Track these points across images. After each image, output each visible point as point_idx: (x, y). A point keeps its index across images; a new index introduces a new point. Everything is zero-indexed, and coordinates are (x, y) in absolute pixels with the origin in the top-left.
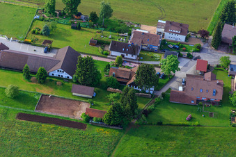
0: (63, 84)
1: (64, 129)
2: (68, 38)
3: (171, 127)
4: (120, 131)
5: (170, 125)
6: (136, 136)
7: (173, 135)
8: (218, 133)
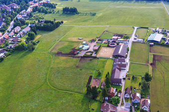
2: (133, 83)
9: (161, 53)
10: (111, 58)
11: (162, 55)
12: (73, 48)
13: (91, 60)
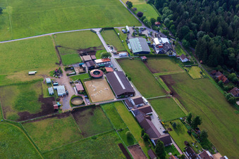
0: (151, 147)
2: (180, 134)
9: (165, 71)
10: (115, 99)
11: (168, 73)
12: (38, 97)
13: (92, 114)
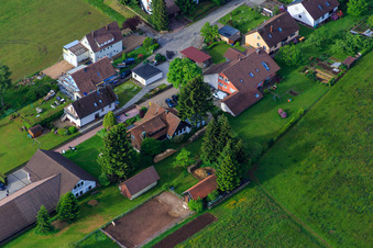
0: (99, 200)
1: (197, 237)
3: (284, 137)
4: (251, 186)
5: (282, 135)
6: (273, 176)
7: (301, 143)
8: (333, 103)
